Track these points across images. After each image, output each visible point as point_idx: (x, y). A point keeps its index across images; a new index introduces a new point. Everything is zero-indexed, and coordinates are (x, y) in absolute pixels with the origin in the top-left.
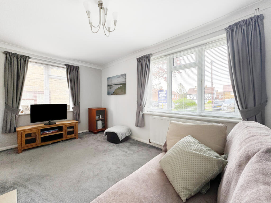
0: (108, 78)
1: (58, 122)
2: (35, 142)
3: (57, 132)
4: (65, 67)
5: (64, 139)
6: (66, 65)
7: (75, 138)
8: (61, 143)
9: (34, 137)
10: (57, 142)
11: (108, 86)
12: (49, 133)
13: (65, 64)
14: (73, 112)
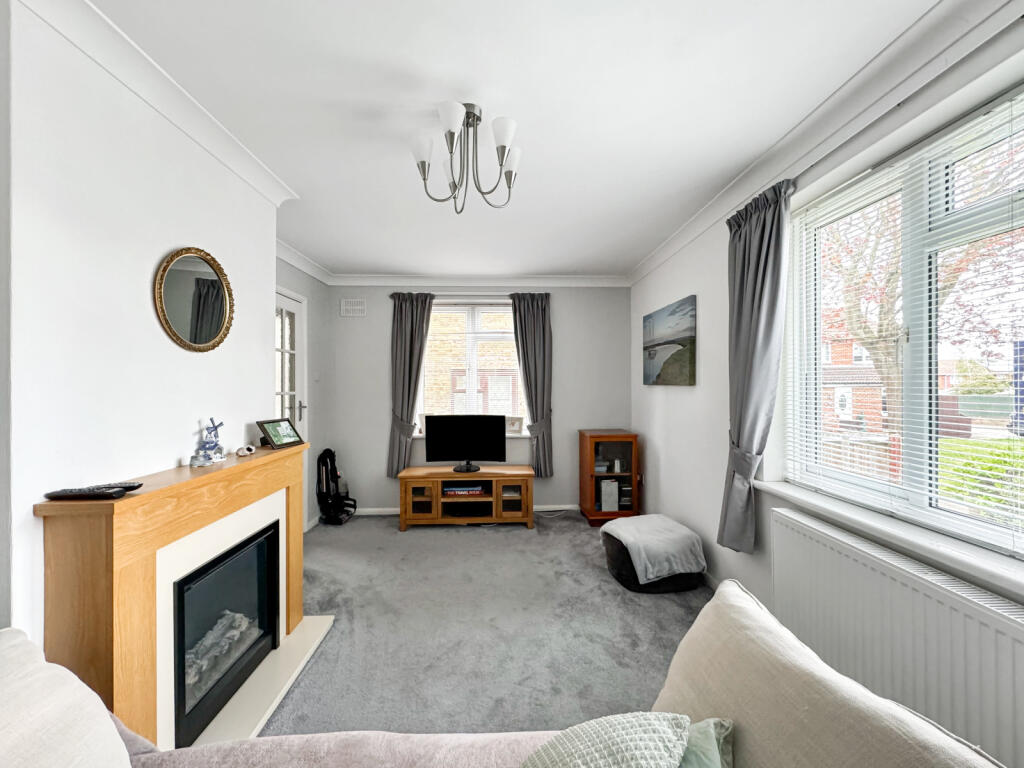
0: (647, 319)
1: (483, 465)
2: (430, 511)
3: (480, 495)
4: (511, 301)
5: (493, 519)
6: (512, 296)
7: (525, 525)
8: (485, 530)
9: (427, 499)
10: (478, 525)
11: (645, 349)
12: (462, 495)
13: (508, 294)
14: (530, 439)
